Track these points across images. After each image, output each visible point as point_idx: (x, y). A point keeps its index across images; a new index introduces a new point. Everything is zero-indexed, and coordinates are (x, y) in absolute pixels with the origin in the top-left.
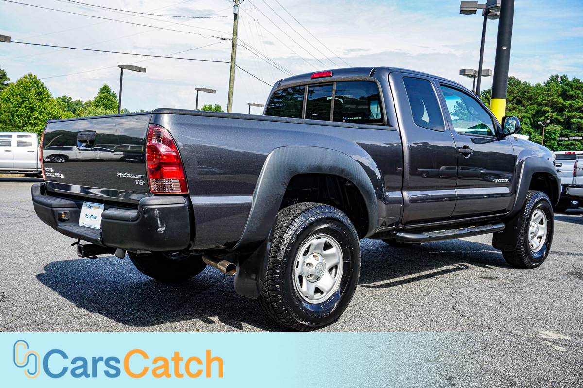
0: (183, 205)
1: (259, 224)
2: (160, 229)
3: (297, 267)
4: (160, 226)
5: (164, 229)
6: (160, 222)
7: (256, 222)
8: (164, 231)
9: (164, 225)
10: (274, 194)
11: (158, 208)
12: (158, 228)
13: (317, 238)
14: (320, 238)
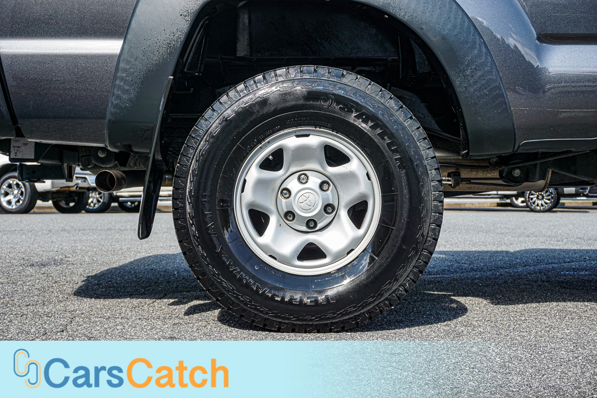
3: (243, 191)
13: (297, 136)
14: (308, 136)
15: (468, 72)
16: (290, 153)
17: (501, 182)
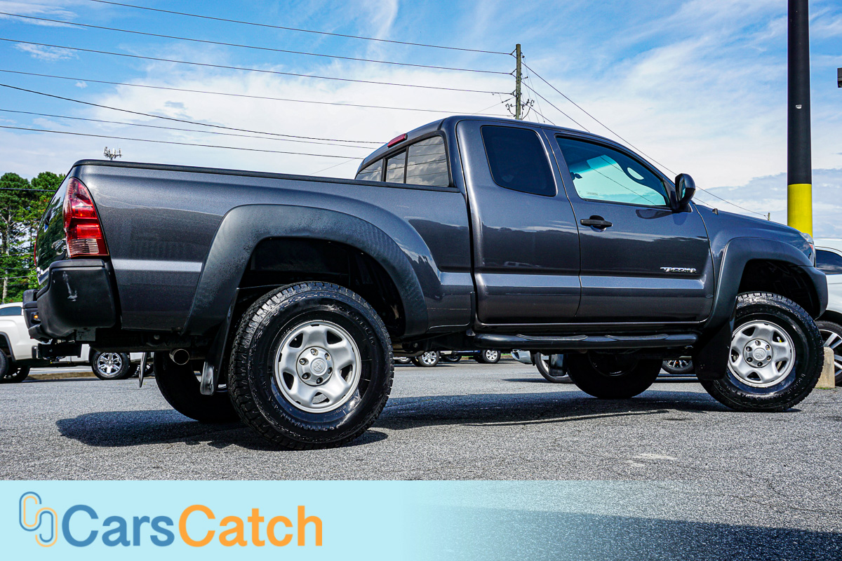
0: (101, 268)
1: (211, 298)
2: (71, 297)
3: (280, 361)
4: (70, 292)
5: (76, 296)
6: (70, 287)
7: (207, 294)
8: (76, 299)
9: (76, 292)
10: (233, 260)
11: (67, 271)
12: (69, 295)
13: (313, 325)
14: (318, 325)
15: (407, 288)
16: (308, 336)
17: (403, 351)
